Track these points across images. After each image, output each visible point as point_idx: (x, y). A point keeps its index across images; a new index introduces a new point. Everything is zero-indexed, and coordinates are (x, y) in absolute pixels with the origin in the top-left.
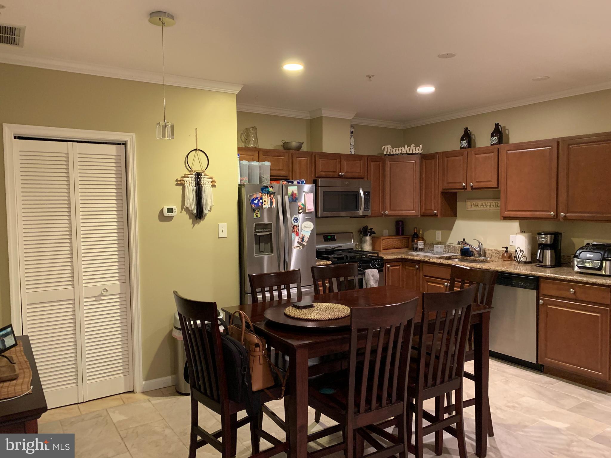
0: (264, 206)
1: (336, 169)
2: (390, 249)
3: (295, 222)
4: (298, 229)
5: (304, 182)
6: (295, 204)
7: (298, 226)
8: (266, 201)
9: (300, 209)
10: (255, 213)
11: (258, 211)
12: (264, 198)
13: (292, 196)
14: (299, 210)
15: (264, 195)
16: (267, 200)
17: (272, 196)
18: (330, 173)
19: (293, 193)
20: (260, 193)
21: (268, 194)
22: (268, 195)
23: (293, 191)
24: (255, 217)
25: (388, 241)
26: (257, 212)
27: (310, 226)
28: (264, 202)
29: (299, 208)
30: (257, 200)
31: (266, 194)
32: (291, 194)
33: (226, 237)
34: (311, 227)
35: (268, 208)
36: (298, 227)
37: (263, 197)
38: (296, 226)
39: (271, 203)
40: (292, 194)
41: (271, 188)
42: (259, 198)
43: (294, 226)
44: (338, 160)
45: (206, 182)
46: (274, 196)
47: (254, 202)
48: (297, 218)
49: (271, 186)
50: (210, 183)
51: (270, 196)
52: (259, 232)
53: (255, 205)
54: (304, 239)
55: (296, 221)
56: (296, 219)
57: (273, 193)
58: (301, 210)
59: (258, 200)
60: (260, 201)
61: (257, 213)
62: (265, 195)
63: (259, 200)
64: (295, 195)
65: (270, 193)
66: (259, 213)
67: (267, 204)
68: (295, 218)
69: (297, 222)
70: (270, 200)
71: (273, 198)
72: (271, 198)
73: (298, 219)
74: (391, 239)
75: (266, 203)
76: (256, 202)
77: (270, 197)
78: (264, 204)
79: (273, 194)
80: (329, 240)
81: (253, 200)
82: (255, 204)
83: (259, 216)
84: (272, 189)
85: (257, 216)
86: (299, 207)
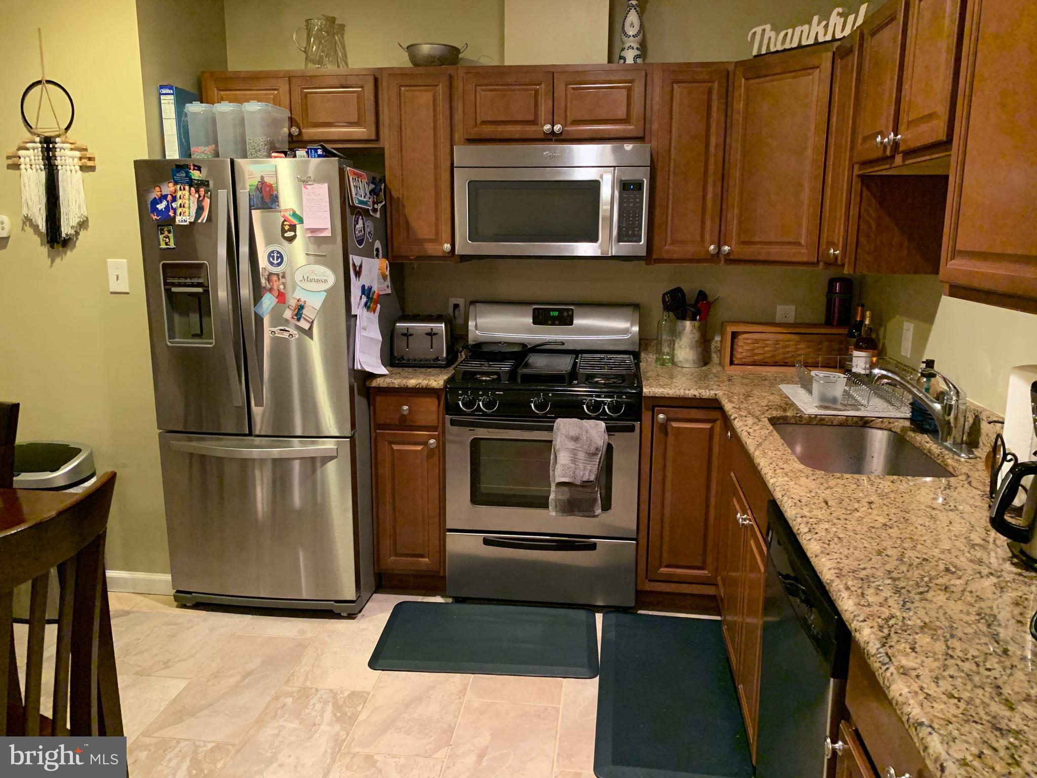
0: (178, 218)
1: (536, 114)
2: (764, 364)
3: (272, 264)
4: (284, 284)
5: (317, 152)
6: (273, 213)
7: (281, 275)
8: (187, 205)
9: (287, 228)
10: (163, 235)
11: (169, 232)
12: (180, 198)
13: (261, 192)
14: (284, 231)
15: (180, 189)
16: (187, 202)
17: (202, 190)
18: (518, 128)
19: (262, 184)
20: (171, 185)
21: (191, 186)
22: (193, 189)
23: (262, 178)
24: (163, 246)
25: (756, 341)
26: (166, 233)
27: (323, 278)
28: (180, 207)
29: (283, 225)
30: (164, 203)
31: (187, 187)
32: (257, 188)
33: (128, 293)
34: (326, 281)
35: (190, 222)
36: (283, 277)
37: (179, 193)
38: (278, 275)
39: (200, 209)
40: (260, 187)
41: (194, 169)
42: (169, 198)
43: (270, 274)
44: (543, 85)
45: (67, 158)
46: (206, 192)
47: (157, 206)
48: (278, 252)
49: (194, 166)
50: (76, 160)
51: (197, 191)
52: (174, 285)
53: (158, 216)
54: (305, 311)
55: (275, 262)
56: (275, 255)
57: (204, 183)
58: (289, 230)
59: (168, 202)
60: (173, 204)
61: (167, 237)
62: (184, 189)
63: (170, 202)
64: (268, 189)
65: (196, 184)
66: (171, 235)
67: (187, 213)
68: (273, 252)
69: (279, 264)
70: (196, 203)
71: (204, 196)
72: (200, 196)
73: (281, 257)
74: (770, 336)
75: (184, 209)
76: (161, 206)
77: (197, 195)
78: (178, 213)
79: (205, 185)
80: (550, 322)
81: (155, 202)
82: (159, 212)
83: (172, 245)
84: (198, 172)
85: (166, 244)
86: (285, 223)
